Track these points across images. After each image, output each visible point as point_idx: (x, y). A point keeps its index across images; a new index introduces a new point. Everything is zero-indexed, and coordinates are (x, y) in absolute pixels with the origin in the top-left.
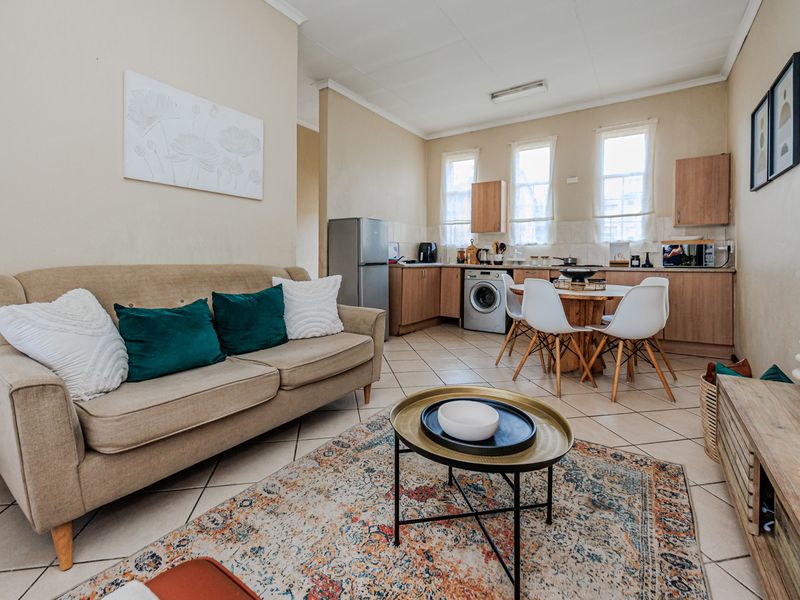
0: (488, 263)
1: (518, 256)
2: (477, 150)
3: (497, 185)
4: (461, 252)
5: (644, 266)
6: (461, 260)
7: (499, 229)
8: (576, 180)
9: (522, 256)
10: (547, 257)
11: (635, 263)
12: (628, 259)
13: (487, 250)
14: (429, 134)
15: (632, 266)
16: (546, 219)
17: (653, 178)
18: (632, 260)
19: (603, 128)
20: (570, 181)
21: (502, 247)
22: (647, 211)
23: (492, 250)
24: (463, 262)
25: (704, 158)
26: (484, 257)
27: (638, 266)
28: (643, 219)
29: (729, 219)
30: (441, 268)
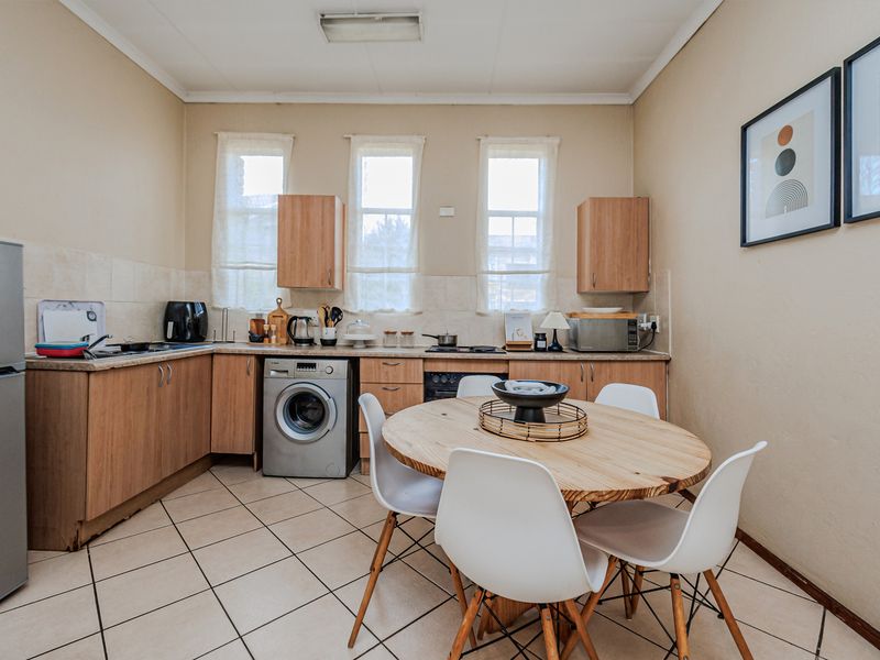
0: (310, 342)
2: (289, 138)
3: (327, 205)
4: (258, 321)
5: (550, 350)
6: (258, 336)
7: (331, 282)
8: (451, 212)
9: (369, 332)
10: (411, 333)
11: (541, 344)
12: (531, 339)
13: (308, 319)
15: (537, 350)
16: (408, 271)
17: (553, 221)
18: (537, 340)
19: (490, 138)
20: (443, 212)
21: (335, 315)
22: (547, 269)
23: (316, 315)
24: (261, 340)
26: (302, 333)
27: (543, 350)
28: (542, 279)
29: (649, 284)
30: (212, 355)
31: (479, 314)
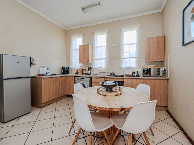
0: (86, 74)
1: (96, 72)
2: (83, 34)
3: (88, 46)
4: (77, 70)
5: (136, 76)
6: (77, 73)
7: (88, 62)
8: (114, 45)
10: (105, 72)
11: (134, 75)
12: (131, 73)
13: (86, 70)
14: (67, 27)
15: (133, 76)
16: (105, 59)
17: (139, 45)
18: (133, 74)
19: (123, 27)
21: (90, 69)
22: (137, 56)
23: (87, 69)
24: (77, 74)
25: (156, 37)
26: (84, 72)
27: (134, 76)
28: (136, 59)
29: (164, 59)
30: (67, 76)
31: (120, 68)
